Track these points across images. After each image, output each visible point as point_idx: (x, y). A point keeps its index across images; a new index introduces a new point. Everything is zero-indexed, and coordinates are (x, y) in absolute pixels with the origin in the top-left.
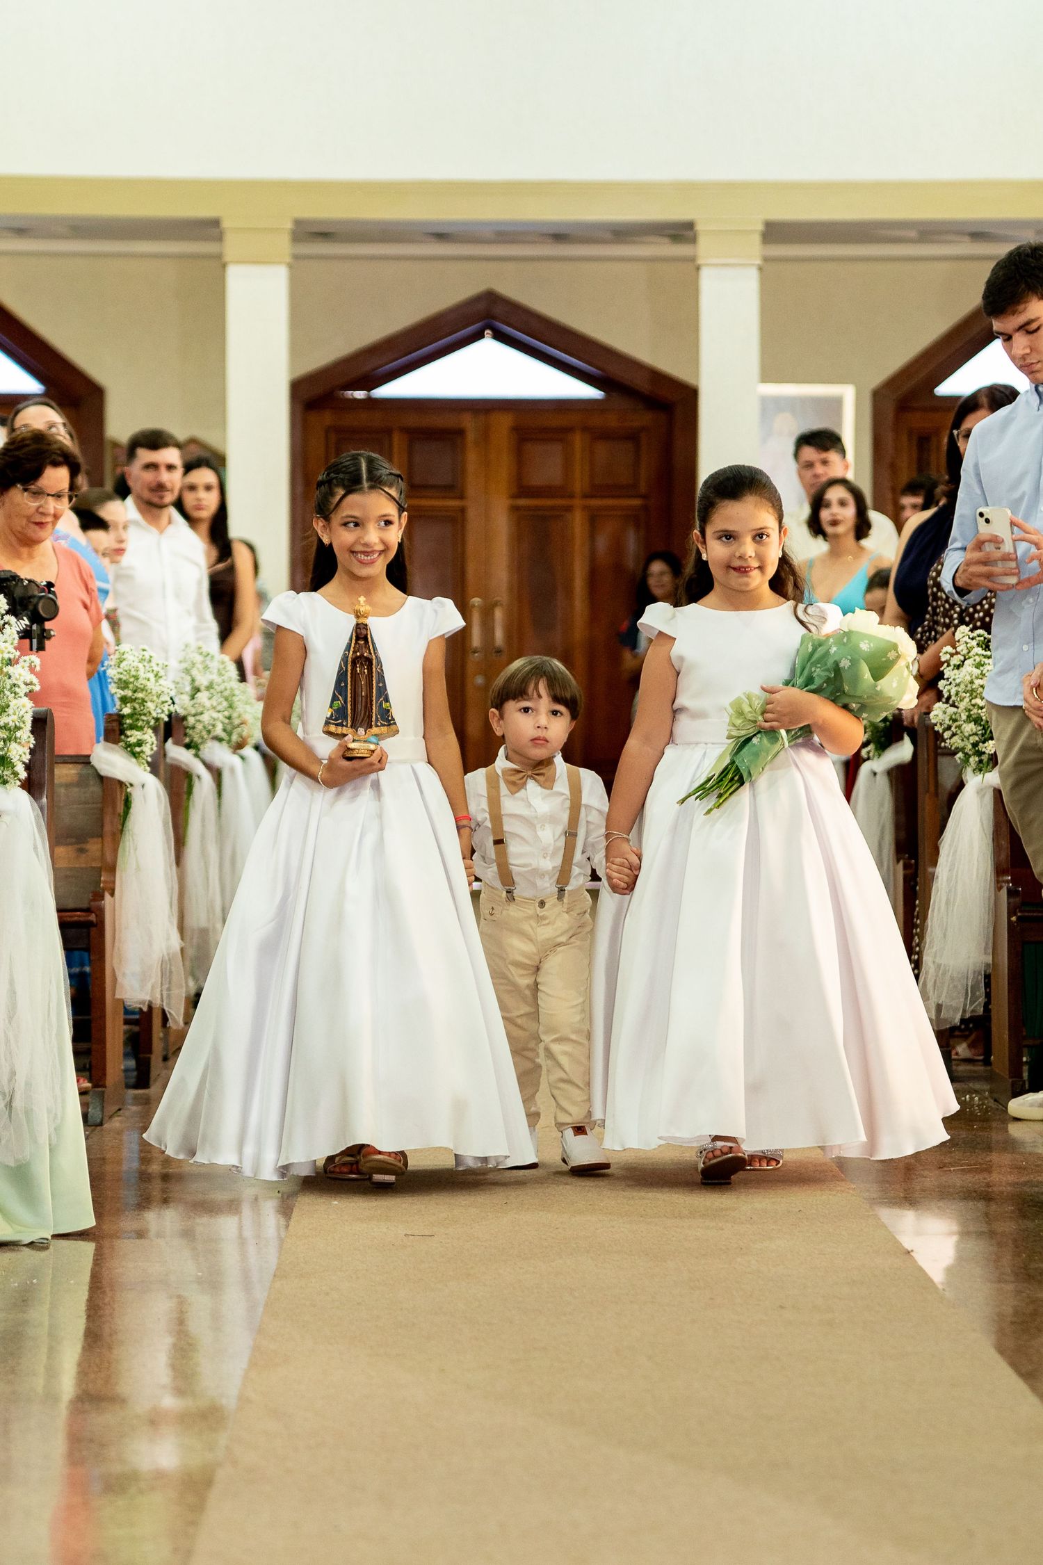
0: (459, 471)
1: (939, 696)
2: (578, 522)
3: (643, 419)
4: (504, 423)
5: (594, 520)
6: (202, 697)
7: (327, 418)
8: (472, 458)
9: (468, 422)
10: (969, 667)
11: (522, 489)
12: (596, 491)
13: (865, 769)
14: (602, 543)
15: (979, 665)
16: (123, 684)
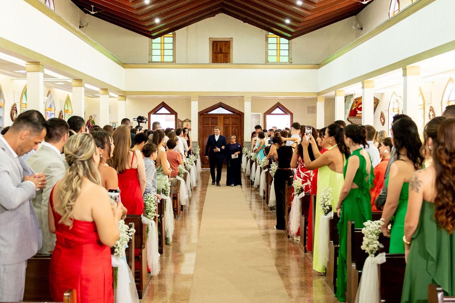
0: (217, 122)
1: (271, 170)
2: (231, 128)
3: (238, 116)
4: (222, 116)
5: (232, 127)
6: (188, 164)
7: (202, 116)
8: (218, 120)
9: (218, 116)
10: (274, 167)
11: (224, 124)
12: (233, 124)
13: (262, 172)
14: (233, 130)
15: (275, 166)
16: (180, 169)
